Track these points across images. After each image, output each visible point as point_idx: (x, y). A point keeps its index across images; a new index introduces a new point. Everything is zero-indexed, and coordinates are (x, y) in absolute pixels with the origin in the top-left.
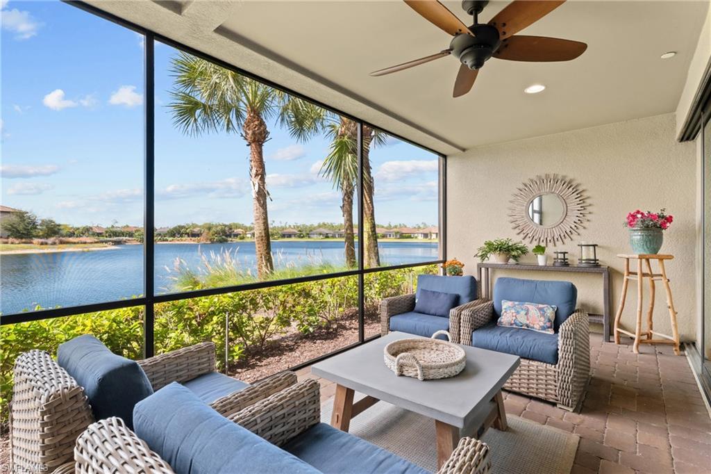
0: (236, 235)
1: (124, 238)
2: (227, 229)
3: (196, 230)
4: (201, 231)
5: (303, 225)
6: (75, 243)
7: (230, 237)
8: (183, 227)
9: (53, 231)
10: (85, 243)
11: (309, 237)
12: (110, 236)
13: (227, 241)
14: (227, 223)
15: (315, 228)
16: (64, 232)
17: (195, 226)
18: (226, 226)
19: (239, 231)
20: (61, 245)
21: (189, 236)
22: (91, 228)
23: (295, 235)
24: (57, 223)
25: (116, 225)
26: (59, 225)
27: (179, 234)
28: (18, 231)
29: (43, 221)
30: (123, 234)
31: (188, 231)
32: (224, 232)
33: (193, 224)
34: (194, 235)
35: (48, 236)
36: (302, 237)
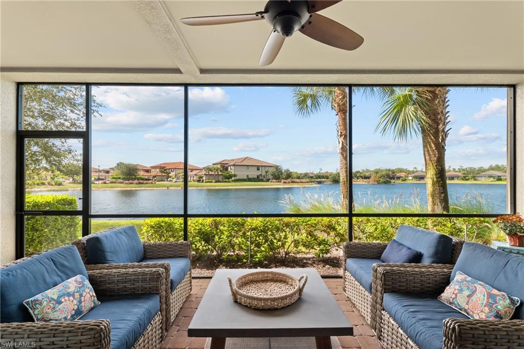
0: (399, 178)
1: (323, 180)
2: (390, 173)
3: (367, 174)
4: (370, 174)
5: (470, 168)
6: (298, 182)
7: (394, 179)
8: (359, 172)
9: (289, 176)
10: (303, 182)
11: (475, 180)
12: (317, 178)
13: (390, 182)
14: (392, 168)
15: (485, 171)
16: (293, 176)
17: (368, 171)
18: (389, 170)
19: (403, 174)
20: (292, 184)
21: (362, 179)
22: (308, 174)
23: (458, 177)
24: (291, 171)
25: (322, 172)
26: (291, 173)
27: (356, 177)
28: (276, 176)
29: (285, 170)
30: (323, 177)
31: (361, 175)
32: (388, 176)
33: (367, 170)
34: (366, 178)
35: (286, 178)
36: (467, 180)
